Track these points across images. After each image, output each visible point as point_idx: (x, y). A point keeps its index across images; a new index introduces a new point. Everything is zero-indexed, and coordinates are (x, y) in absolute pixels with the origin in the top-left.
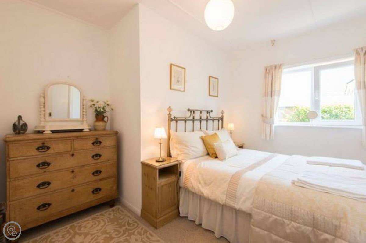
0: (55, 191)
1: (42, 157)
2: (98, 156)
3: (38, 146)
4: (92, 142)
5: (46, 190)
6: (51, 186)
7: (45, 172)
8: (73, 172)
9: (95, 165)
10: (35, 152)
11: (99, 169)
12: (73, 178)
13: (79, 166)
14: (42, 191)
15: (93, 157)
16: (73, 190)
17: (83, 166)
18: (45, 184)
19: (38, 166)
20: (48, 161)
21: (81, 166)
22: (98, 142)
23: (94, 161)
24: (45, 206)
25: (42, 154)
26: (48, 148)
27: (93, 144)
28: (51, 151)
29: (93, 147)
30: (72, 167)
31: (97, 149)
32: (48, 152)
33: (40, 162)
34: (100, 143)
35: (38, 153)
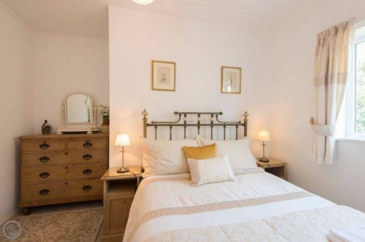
0: (52, 181)
1: (43, 153)
2: (89, 157)
3: (41, 144)
4: (84, 143)
5: (46, 179)
6: (49, 177)
7: (45, 165)
8: (66, 168)
9: (86, 165)
10: (39, 149)
11: (89, 169)
12: (67, 173)
13: (71, 164)
14: (43, 179)
15: (84, 157)
16: (66, 184)
17: (75, 164)
18: (45, 175)
19: (41, 159)
20: (48, 156)
21: (73, 164)
22: (89, 144)
23: (84, 161)
24: (44, 192)
25: (43, 151)
26: (48, 146)
27: (84, 145)
28: (50, 149)
29: (84, 148)
30: (66, 164)
31: (88, 150)
32: (48, 149)
33: (42, 156)
34: (91, 145)
35: (40, 149)
